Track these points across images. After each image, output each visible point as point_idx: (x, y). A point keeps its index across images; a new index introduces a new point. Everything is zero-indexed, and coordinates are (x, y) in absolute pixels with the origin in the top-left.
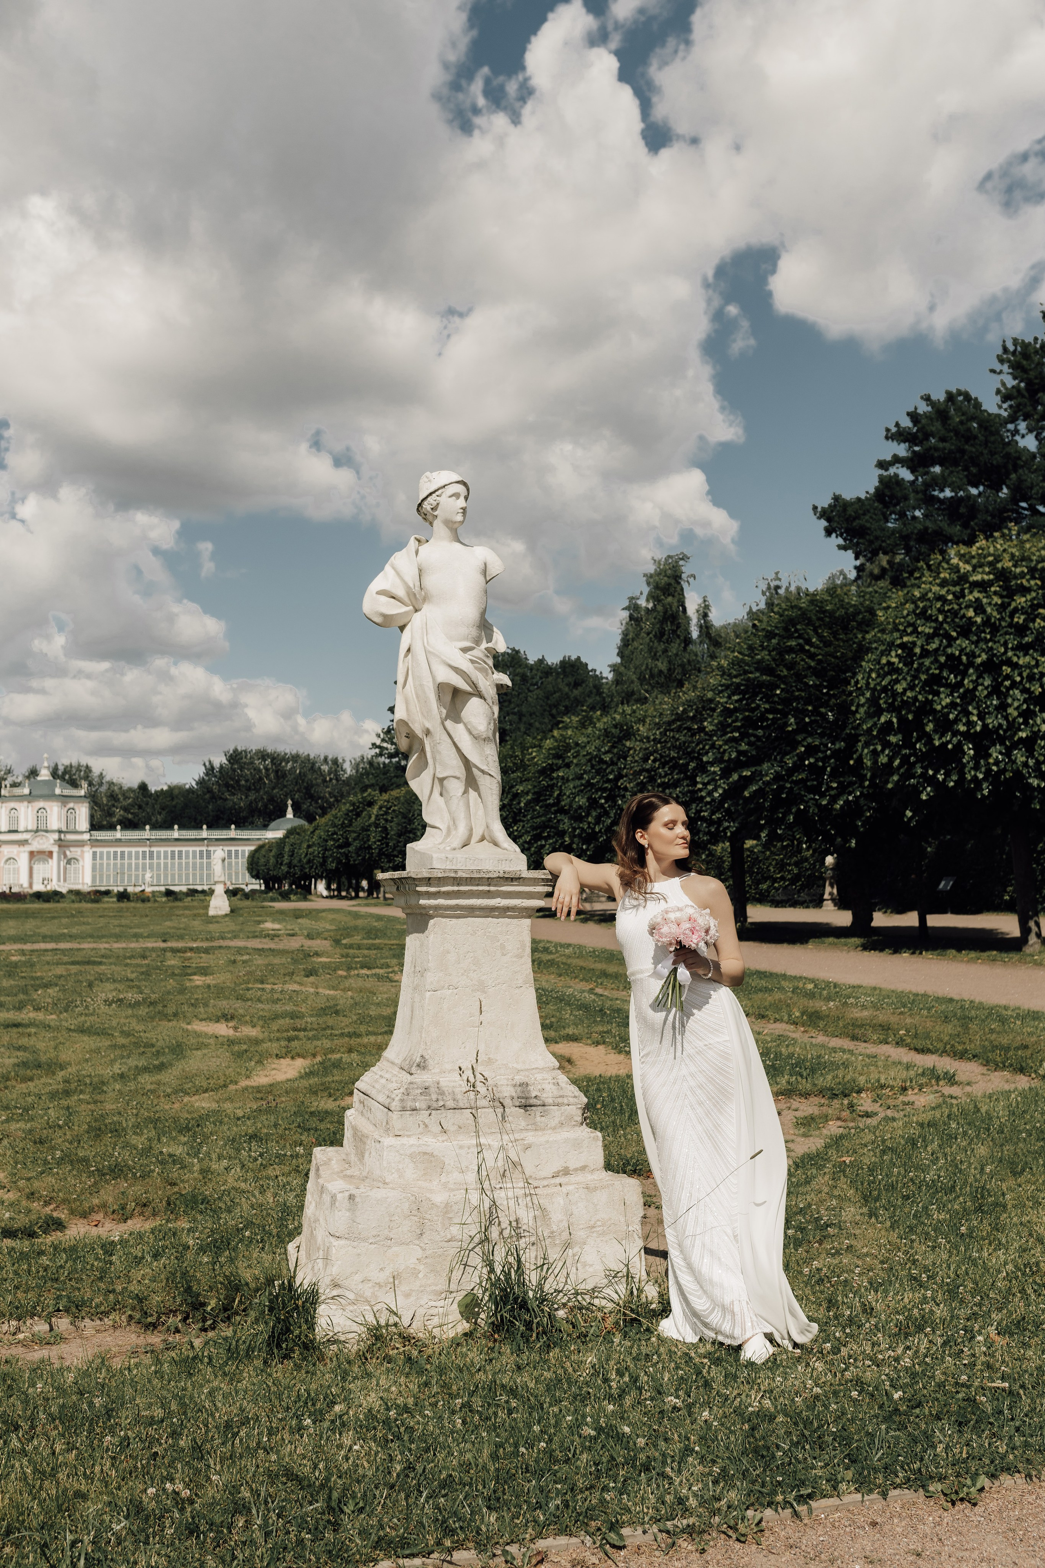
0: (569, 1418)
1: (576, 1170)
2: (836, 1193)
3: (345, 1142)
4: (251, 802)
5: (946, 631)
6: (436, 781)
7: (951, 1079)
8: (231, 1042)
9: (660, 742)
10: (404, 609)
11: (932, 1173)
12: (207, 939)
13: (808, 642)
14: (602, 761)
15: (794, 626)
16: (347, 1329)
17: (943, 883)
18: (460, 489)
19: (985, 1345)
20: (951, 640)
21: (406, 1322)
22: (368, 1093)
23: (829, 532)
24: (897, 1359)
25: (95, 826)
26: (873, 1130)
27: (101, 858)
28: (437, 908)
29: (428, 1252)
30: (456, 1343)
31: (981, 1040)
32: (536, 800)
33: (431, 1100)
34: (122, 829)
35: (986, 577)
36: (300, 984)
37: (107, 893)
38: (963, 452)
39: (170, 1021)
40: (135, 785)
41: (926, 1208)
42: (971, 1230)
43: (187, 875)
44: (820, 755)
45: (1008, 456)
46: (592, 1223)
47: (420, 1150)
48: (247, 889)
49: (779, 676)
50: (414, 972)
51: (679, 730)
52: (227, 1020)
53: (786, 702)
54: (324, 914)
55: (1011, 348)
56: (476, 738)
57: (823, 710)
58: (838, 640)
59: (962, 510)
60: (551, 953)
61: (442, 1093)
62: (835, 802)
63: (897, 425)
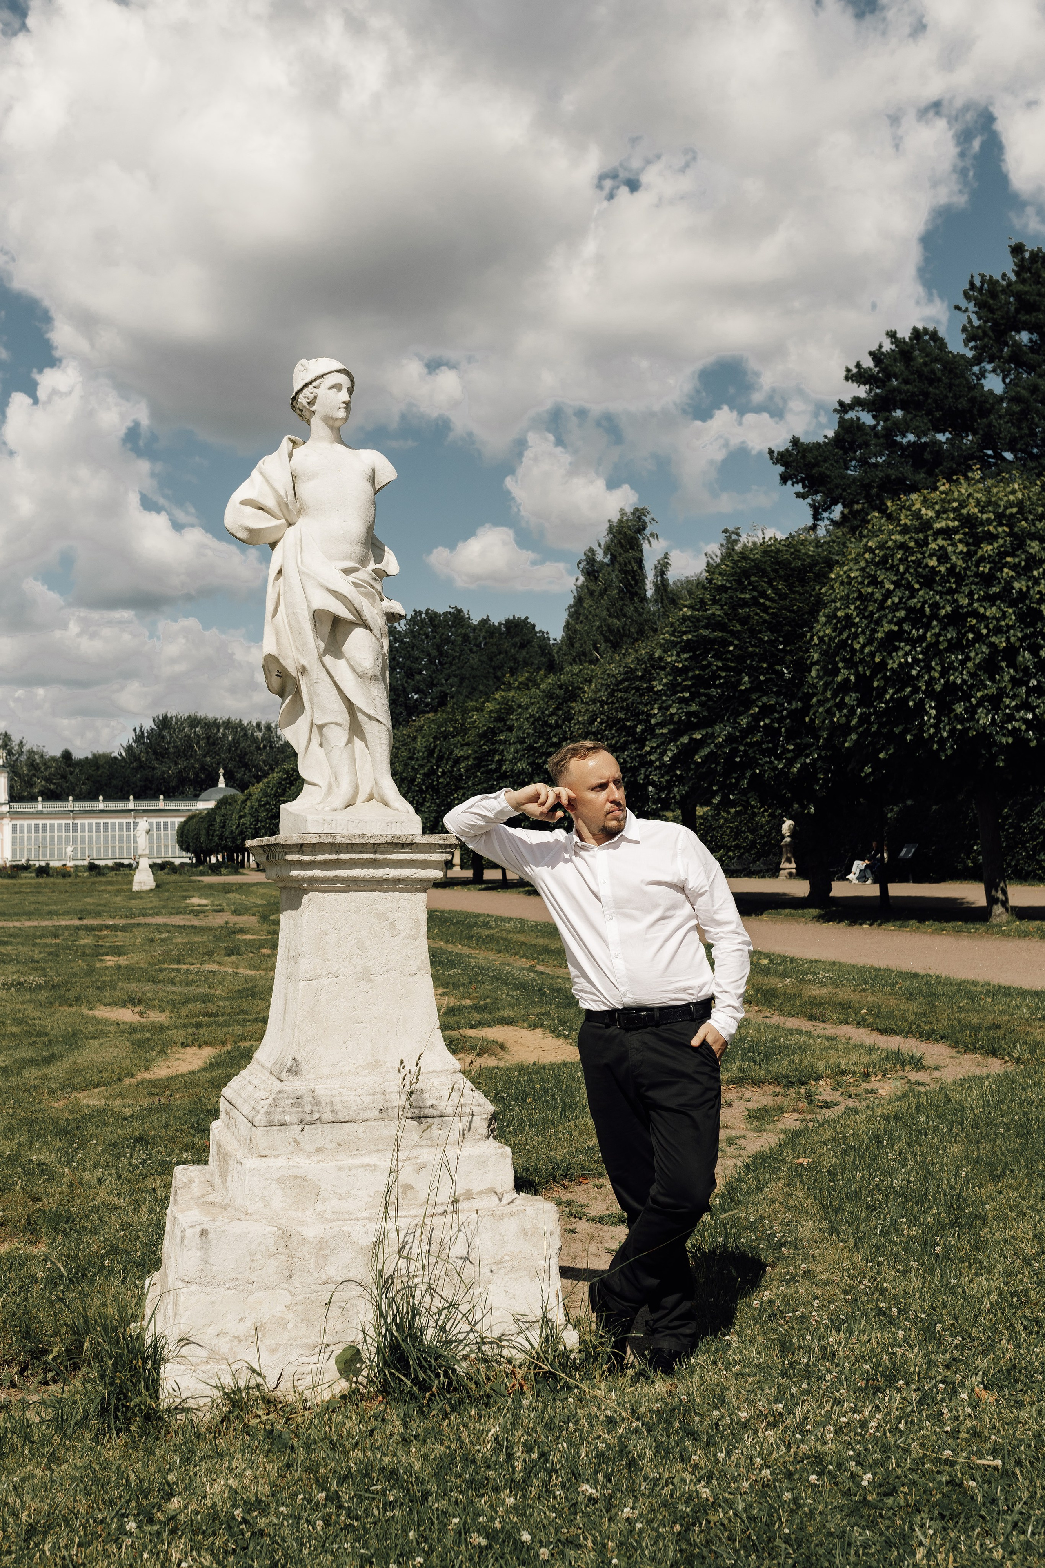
0: (456, 1520)
1: (480, 1193)
2: (791, 1203)
3: (210, 1159)
4: (180, 772)
5: (909, 582)
6: (315, 729)
7: (918, 1064)
8: (133, 1029)
9: (607, 703)
10: (274, 522)
11: (901, 1177)
12: (127, 917)
13: (763, 594)
14: (546, 723)
15: (748, 578)
16: (198, 1393)
17: (904, 850)
18: (343, 379)
19: (970, 1405)
20: (913, 593)
21: (271, 1383)
22: (234, 1102)
23: (784, 479)
24: (864, 1424)
25: (14, 797)
26: (832, 1124)
27: (22, 831)
28: (312, 880)
29: (299, 1298)
30: (331, 1408)
31: (949, 1020)
32: (477, 766)
33: (304, 1112)
34: (43, 801)
35: (951, 524)
36: (220, 963)
37: (26, 868)
38: (926, 395)
39: (71, 1005)
40: (58, 753)
41: (894, 1223)
42: (947, 1248)
43: (114, 848)
44: (776, 715)
45: (973, 400)
46: (499, 1257)
47: (290, 1173)
48: (177, 862)
49: (732, 633)
50: (288, 957)
51: (626, 690)
52: (134, 1005)
53: (740, 659)
54: (254, 888)
55: (977, 282)
56: (360, 677)
57: (778, 667)
58: (794, 592)
59: (927, 456)
60: (491, 928)
61: (318, 1104)
62: (792, 766)
63: (858, 365)
